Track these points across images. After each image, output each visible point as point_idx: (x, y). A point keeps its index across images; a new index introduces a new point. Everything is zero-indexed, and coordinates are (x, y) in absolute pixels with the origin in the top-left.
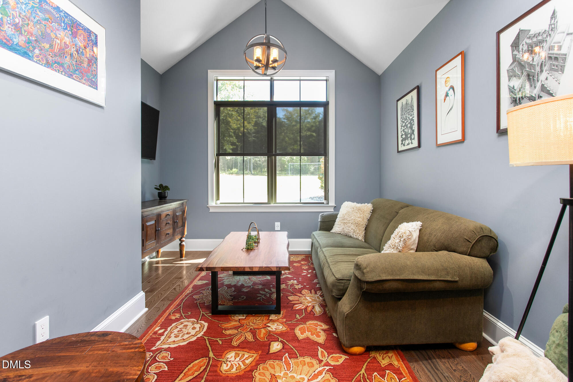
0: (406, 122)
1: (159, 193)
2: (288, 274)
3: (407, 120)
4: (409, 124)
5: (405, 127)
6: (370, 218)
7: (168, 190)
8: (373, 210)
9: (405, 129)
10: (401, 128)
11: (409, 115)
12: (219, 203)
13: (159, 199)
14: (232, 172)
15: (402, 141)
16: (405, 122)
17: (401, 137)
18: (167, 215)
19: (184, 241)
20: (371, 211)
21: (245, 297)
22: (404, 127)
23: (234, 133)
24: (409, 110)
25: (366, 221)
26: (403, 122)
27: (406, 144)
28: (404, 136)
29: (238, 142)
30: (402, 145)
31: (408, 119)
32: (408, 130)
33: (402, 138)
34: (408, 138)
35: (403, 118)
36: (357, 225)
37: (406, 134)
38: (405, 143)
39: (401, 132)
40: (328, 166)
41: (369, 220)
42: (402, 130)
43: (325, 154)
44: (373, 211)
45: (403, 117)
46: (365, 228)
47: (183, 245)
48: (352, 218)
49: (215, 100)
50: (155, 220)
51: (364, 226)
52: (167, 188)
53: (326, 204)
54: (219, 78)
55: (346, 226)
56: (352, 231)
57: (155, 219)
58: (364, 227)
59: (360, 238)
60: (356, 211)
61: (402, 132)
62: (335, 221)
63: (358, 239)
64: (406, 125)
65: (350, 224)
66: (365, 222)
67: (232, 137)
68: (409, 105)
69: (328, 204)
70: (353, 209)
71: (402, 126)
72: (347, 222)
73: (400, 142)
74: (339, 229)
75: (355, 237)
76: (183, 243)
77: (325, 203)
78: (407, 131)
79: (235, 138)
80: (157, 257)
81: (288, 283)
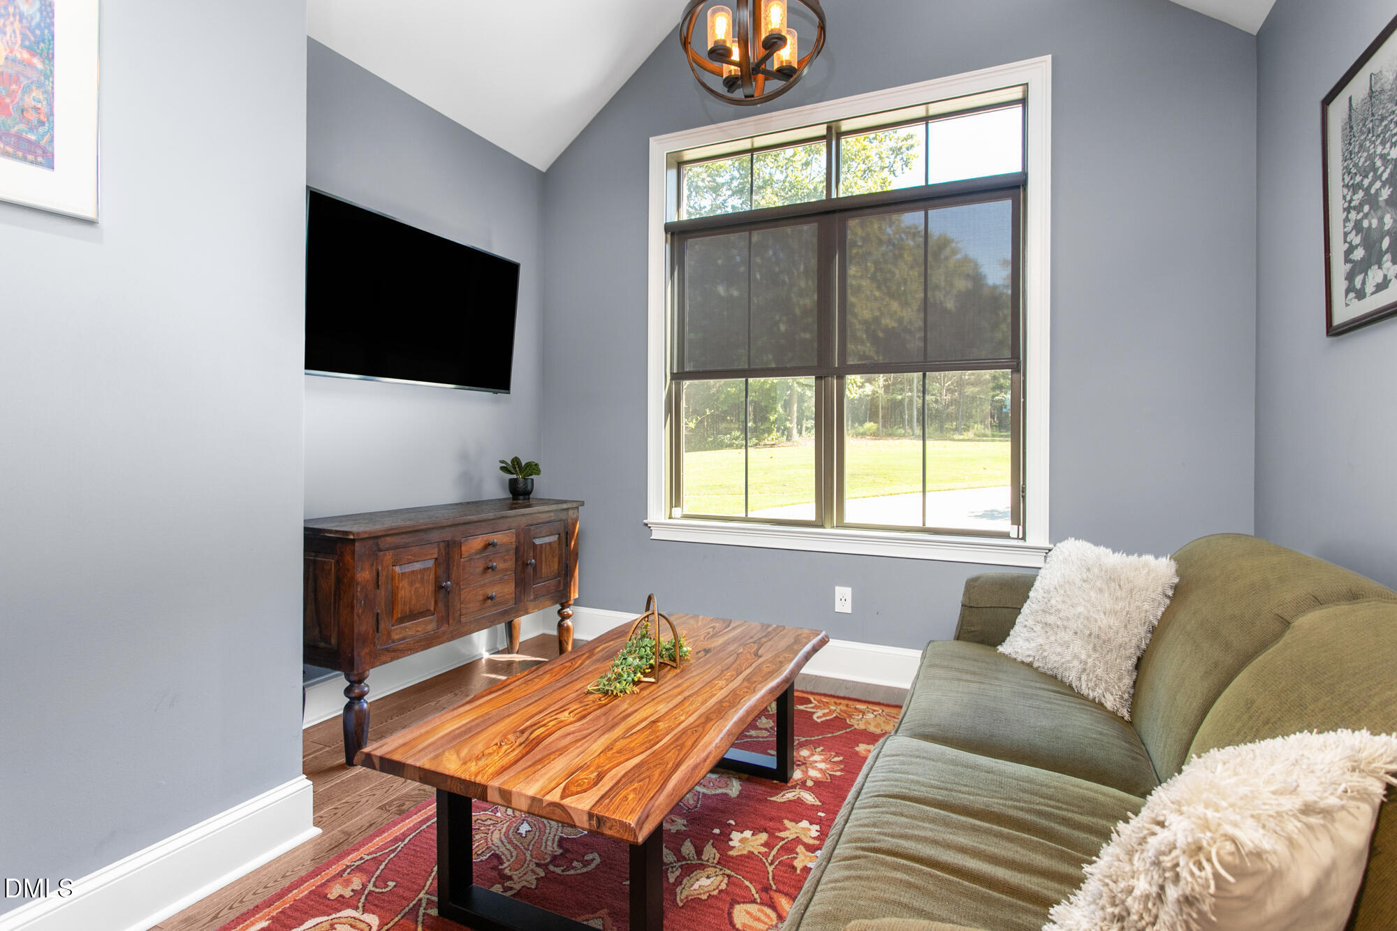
0: (1371, 185)
1: (511, 480)
2: (809, 789)
3: (1375, 170)
4: (1383, 186)
5: (1366, 208)
6: (1159, 621)
7: (535, 474)
8: (1176, 588)
9: (1366, 216)
10: (1347, 220)
11: (1383, 143)
12: (679, 516)
13: (511, 496)
14: (890, 432)
15: (1350, 277)
16: (1366, 182)
17: (1347, 260)
18: (489, 544)
19: (569, 616)
20: (1170, 593)
21: (598, 860)
22: (1358, 209)
23: (867, 331)
24: (1383, 119)
25: (1142, 631)
26: (1355, 188)
27: (1369, 288)
28: (1359, 254)
29: (877, 353)
30: (1352, 295)
31: (1378, 163)
32: (1381, 220)
33: (1349, 266)
34: (1381, 254)
35: (1354, 171)
36: (1099, 642)
37: (1370, 243)
38: (1364, 283)
39: (1346, 234)
40: (1025, 403)
41: (1157, 632)
42: (1350, 225)
43: (1016, 363)
44: (1179, 593)
45: (1356, 165)
46: (1134, 660)
47: (568, 629)
48: (1080, 609)
49: (673, 218)
50: (436, 559)
51: (1132, 652)
52: (533, 468)
53: (1018, 538)
54: (688, 156)
55: (1052, 638)
56: (1076, 663)
57: (436, 556)
58: (1130, 658)
59: (1110, 703)
60: (1098, 584)
61: (1351, 237)
62: (1017, 611)
63: (1102, 704)
64: (1371, 199)
65: (1066, 636)
66: (1137, 635)
67: (862, 343)
68: (1384, 97)
69: (1024, 538)
70: (1088, 570)
71: (1348, 210)
72: (1059, 623)
73: (1339, 284)
74: (1027, 644)
75: (1085, 691)
76: (569, 622)
77: (1014, 534)
78: (1375, 223)
79: (868, 345)
80: (509, 650)
81: (786, 829)
